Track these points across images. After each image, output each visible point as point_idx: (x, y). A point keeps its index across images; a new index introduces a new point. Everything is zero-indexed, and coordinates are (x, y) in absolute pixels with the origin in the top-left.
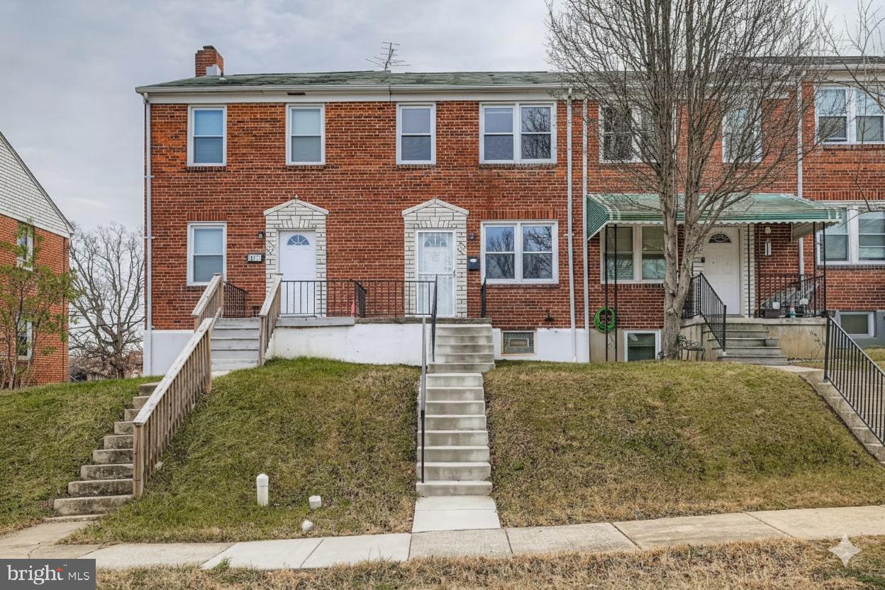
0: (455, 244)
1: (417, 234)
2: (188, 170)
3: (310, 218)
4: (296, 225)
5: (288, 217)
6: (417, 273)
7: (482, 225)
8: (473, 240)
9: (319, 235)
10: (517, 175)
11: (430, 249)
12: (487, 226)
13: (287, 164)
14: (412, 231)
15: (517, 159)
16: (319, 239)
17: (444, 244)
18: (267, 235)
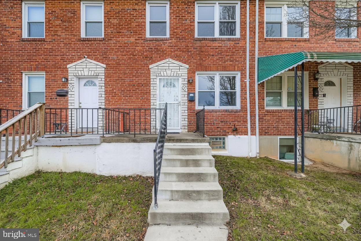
0: (180, 85)
1: (158, 79)
2: (23, 40)
3: (95, 69)
4: (86, 74)
5: (82, 69)
6: (158, 103)
7: (196, 74)
8: (191, 83)
9: (100, 79)
10: (217, 44)
11: (166, 89)
12: (199, 75)
13: (82, 37)
14: (155, 77)
15: (217, 35)
16: (100, 82)
17: (174, 86)
18: (69, 79)
